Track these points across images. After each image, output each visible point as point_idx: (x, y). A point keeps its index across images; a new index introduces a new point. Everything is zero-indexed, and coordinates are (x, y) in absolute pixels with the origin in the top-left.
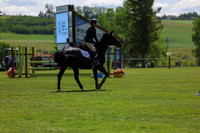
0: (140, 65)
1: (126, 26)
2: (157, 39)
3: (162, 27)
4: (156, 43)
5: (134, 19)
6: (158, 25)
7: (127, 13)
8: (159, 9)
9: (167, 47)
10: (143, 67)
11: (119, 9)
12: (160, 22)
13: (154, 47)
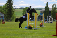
0: (9, 21)
1: (5, 10)
2: (14, 14)
3: (15, 11)
4: (13, 15)
5: (8, 9)
6: (14, 11)
7: (6, 7)
8: (14, 6)
9: (16, 16)
10: (10, 21)
11: (3, 6)
12: (14, 10)
13: (13, 16)
